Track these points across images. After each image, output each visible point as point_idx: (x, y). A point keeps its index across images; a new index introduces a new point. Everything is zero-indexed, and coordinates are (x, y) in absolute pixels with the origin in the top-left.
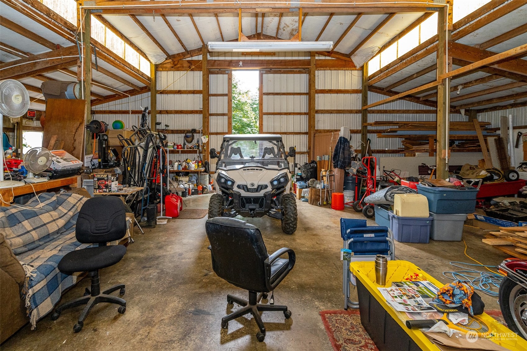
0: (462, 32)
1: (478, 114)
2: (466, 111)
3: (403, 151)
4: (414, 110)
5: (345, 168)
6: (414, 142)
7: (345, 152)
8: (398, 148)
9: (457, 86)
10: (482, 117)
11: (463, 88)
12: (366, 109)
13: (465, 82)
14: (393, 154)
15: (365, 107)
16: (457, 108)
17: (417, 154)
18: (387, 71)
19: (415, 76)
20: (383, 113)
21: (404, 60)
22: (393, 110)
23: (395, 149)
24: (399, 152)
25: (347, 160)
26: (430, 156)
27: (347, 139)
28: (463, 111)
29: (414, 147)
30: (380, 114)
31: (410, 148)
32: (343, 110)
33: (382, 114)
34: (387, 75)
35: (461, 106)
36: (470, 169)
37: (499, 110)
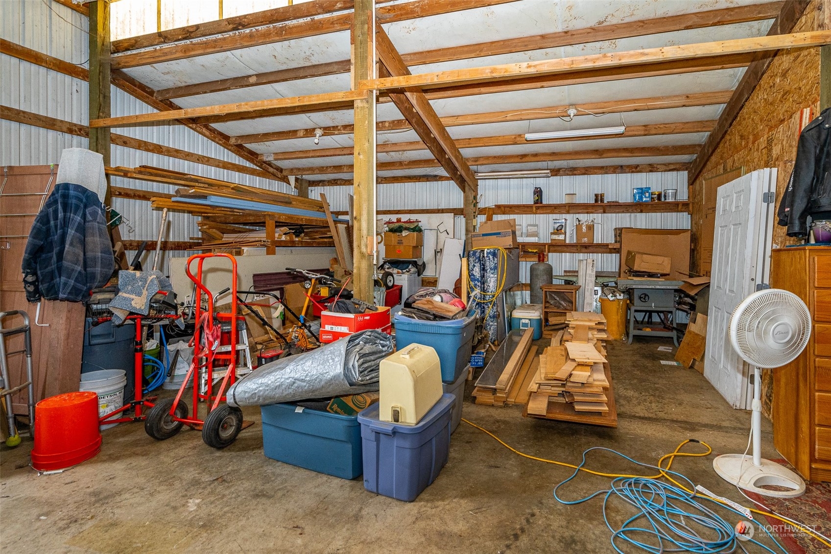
0: (400, 10)
1: (310, 188)
2: (297, 180)
3: (199, 244)
4: (219, 161)
5: (90, 295)
6: (224, 226)
7: (89, 239)
8: (191, 238)
9: (314, 129)
10: (315, 193)
11: (323, 135)
12: (106, 129)
13: (330, 124)
14: (177, 252)
15: (101, 123)
16: (284, 173)
17: (245, 249)
18: (188, 42)
19: (253, 80)
20: (152, 151)
21: (244, 26)
22: (177, 151)
23: (182, 240)
24: (190, 247)
25: (98, 269)
26: (268, 254)
27: (95, 195)
28: (292, 179)
29: (225, 235)
30: (144, 153)
31: (216, 239)
32: (18, 112)
33: (150, 154)
34: (187, 53)
35: (292, 171)
36: (345, 274)
37: (341, 185)
